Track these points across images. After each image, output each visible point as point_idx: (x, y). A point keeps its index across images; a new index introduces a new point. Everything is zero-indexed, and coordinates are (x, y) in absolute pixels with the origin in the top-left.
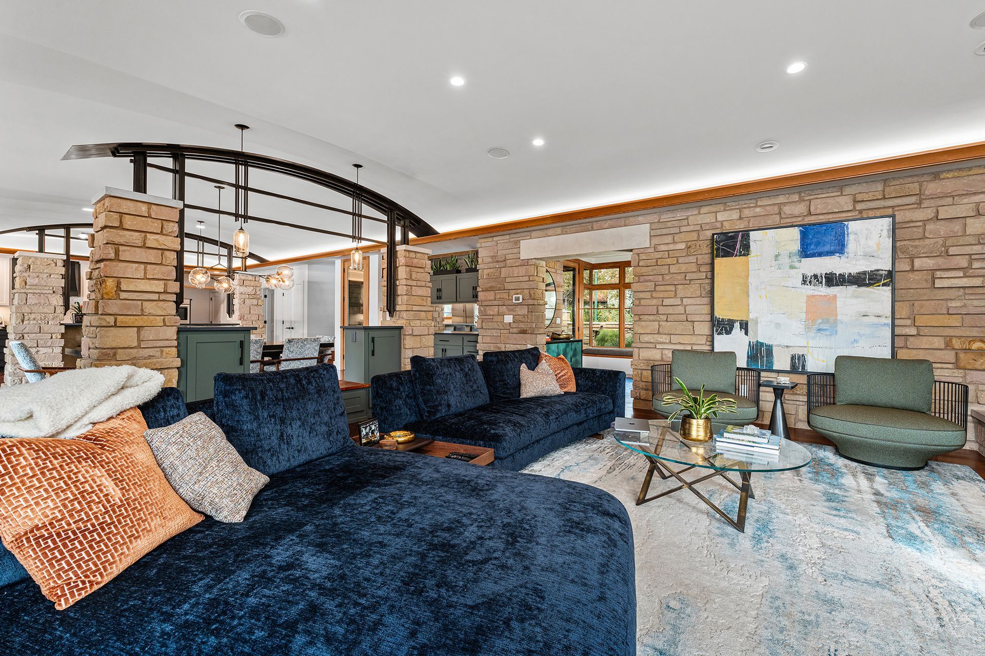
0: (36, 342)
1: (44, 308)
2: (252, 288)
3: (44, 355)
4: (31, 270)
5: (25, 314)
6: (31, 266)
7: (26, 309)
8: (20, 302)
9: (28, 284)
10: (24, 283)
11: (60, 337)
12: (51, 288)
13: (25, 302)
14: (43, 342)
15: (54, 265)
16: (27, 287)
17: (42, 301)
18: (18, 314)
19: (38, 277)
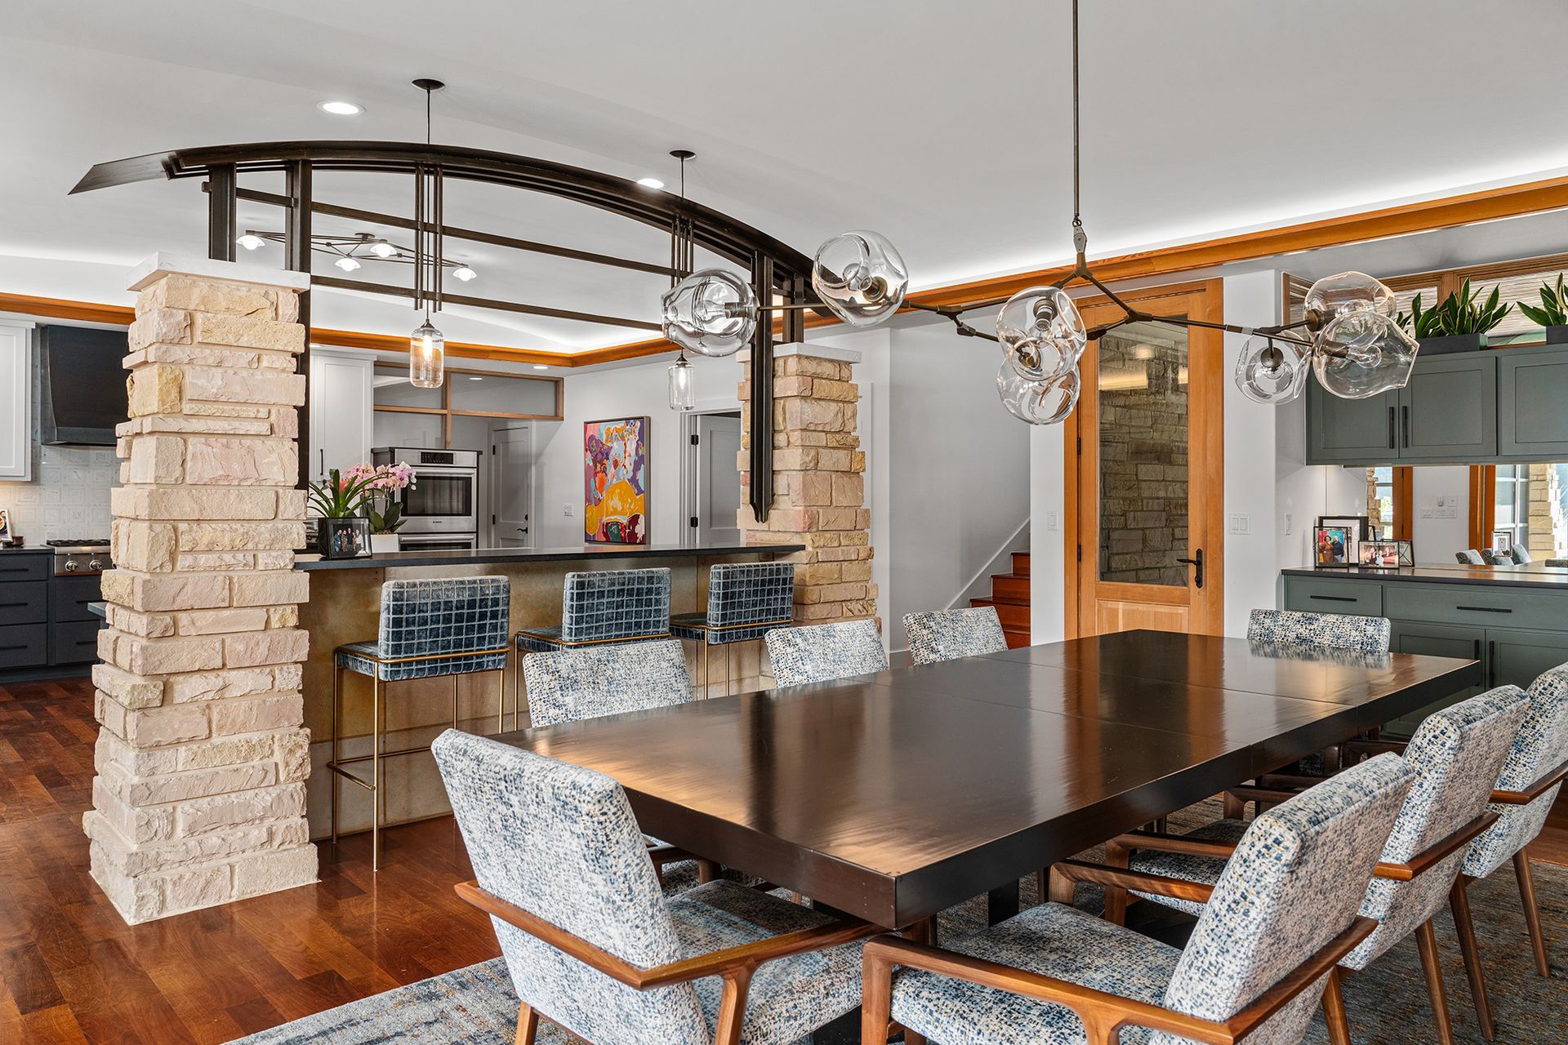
0: (218, 645)
1: (240, 498)
2: (834, 407)
3: (245, 704)
4: (198, 338)
5: (182, 526)
6: (199, 318)
7: (184, 505)
8: (162, 473)
9: (188, 395)
10: (174, 393)
11: (293, 620)
12: (263, 413)
13: (178, 472)
14: (240, 647)
15: (270, 313)
16: (187, 408)
17: (236, 468)
18: (158, 527)
19: (219, 365)
